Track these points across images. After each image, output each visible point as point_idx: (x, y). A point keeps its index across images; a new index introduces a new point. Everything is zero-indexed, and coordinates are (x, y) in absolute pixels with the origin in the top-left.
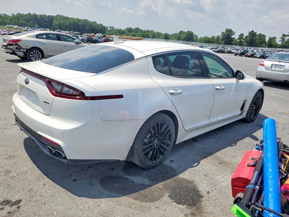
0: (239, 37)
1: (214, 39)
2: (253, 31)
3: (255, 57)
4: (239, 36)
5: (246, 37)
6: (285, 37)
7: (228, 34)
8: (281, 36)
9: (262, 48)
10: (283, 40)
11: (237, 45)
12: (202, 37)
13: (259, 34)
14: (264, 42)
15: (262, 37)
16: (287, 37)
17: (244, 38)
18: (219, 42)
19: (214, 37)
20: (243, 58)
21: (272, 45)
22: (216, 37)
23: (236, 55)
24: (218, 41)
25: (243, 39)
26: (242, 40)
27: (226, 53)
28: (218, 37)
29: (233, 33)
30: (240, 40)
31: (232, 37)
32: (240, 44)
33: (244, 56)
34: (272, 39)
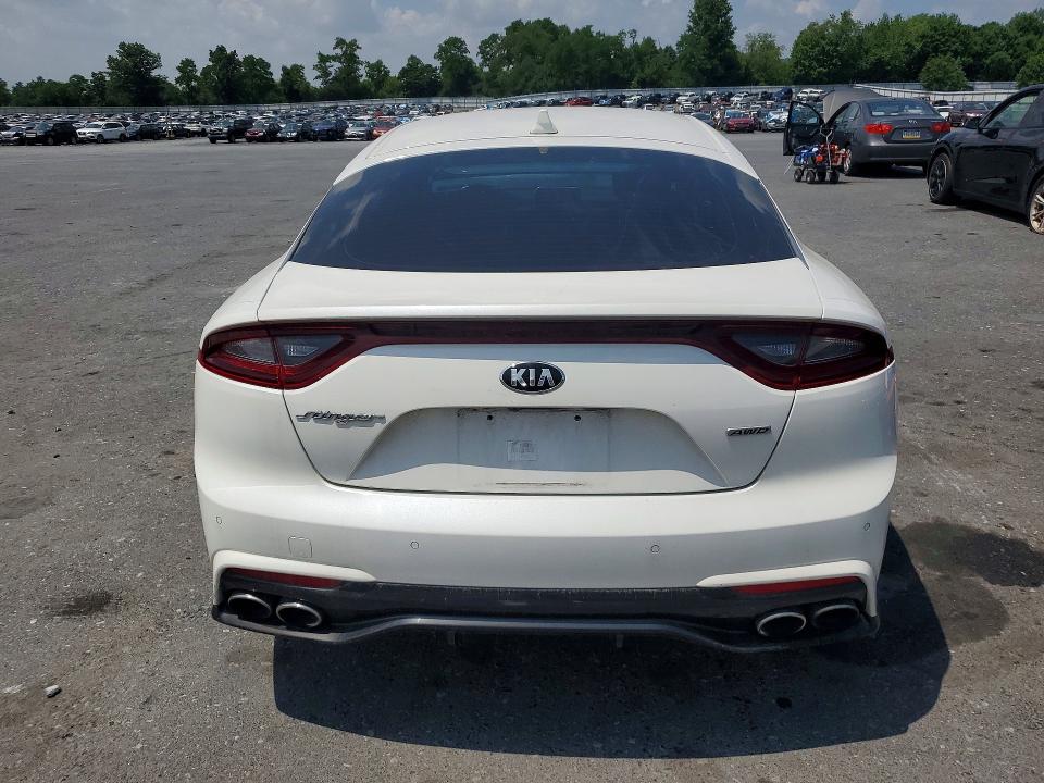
0: (178, 74)
1: (83, 90)
2: (221, 49)
3: (283, 140)
4: (179, 68)
5: (206, 71)
6: (328, 64)
7: (135, 66)
8: (316, 60)
9: (276, 107)
10: (325, 73)
11: (180, 103)
12: (25, 84)
13: (246, 58)
14: (270, 84)
15: (257, 66)
16: (333, 63)
17: (198, 74)
18: (110, 97)
19: (81, 79)
20: (242, 148)
21: (297, 92)
22: (89, 77)
23: (213, 141)
24: (102, 94)
25: (196, 78)
26: (193, 83)
27: (170, 139)
28: (98, 78)
29: (155, 61)
30: (188, 85)
31: (154, 73)
32: (192, 98)
33: (244, 140)
34: (293, 73)
